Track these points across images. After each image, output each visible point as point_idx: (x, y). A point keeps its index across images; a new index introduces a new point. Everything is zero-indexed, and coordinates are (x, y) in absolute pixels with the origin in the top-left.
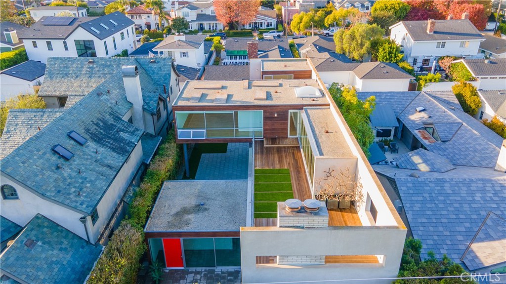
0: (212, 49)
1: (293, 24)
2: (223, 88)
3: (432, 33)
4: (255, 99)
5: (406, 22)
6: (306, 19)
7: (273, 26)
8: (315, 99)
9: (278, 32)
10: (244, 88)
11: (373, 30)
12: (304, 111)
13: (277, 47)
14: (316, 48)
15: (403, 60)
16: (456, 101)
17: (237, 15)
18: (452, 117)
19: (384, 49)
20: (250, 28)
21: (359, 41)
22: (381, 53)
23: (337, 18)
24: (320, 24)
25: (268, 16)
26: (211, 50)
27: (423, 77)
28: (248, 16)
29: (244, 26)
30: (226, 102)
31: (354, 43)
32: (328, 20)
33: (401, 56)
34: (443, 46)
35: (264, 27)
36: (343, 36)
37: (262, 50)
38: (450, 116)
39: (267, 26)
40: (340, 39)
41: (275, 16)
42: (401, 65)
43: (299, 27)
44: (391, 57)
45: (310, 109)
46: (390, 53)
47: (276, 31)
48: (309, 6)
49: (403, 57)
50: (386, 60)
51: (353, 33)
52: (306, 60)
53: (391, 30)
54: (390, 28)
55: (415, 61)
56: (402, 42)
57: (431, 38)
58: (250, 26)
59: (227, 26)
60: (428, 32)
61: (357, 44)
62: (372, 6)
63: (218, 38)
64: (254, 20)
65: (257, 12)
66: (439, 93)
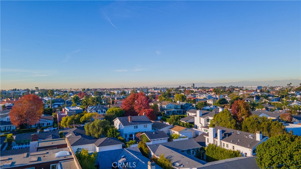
0: (6, 141)
1: (62, 122)
2: (9, 159)
3: (131, 122)
4: (30, 162)
5: (119, 117)
6: (69, 119)
7: (51, 125)
8: (66, 157)
9: (53, 128)
10: (24, 157)
11: (104, 122)
12: (59, 164)
13: (51, 135)
14: (75, 134)
15: (119, 136)
16: (139, 151)
17: (26, 120)
18: (136, 158)
19: (110, 131)
20: (35, 127)
21: (97, 128)
22: (109, 133)
23: (87, 117)
24: (77, 121)
25: (47, 119)
26: (4, 142)
27: (128, 143)
28: (34, 120)
29: (31, 126)
30: (10, 166)
31: (95, 130)
32: (82, 119)
33: (118, 134)
34: (137, 128)
35: (45, 125)
36: (89, 126)
37: (41, 138)
38: (135, 157)
39: (47, 125)
40: (88, 128)
41: (52, 119)
42: (119, 138)
43: (66, 124)
44: (114, 134)
45: (63, 162)
46: (113, 132)
47: (52, 127)
48: (73, 113)
49: (119, 134)
50: (112, 137)
51: (94, 124)
52: (65, 139)
53: (114, 122)
54: (113, 121)
55: (126, 135)
56: (119, 127)
57: (131, 124)
58: (35, 126)
59: (18, 127)
60: (129, 121)
61: (96, 130)
62: (106, 111)
63: (11, 134)
64: (38, 122)
65: (40, 117)
66: (132, 148)
